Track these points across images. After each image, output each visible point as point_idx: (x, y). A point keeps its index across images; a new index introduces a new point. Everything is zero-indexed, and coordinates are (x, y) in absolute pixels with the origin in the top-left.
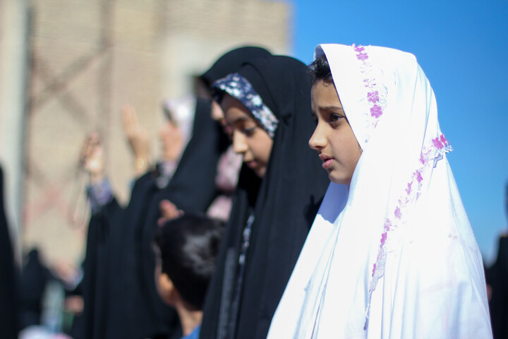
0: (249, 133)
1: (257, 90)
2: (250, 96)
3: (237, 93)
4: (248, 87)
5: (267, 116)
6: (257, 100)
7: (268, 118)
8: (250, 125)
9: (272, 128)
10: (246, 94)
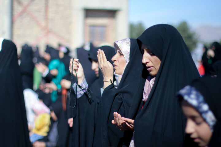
0: (198, 124)
1: (206, 101)
2: (201, 105)
3: (194, 102)
4: (201, 98)
5: (210, 117)
6: (205, 107)
7: (210, 118)
8: (199, 120)
9: (212, 124)
10: (200, 103)
